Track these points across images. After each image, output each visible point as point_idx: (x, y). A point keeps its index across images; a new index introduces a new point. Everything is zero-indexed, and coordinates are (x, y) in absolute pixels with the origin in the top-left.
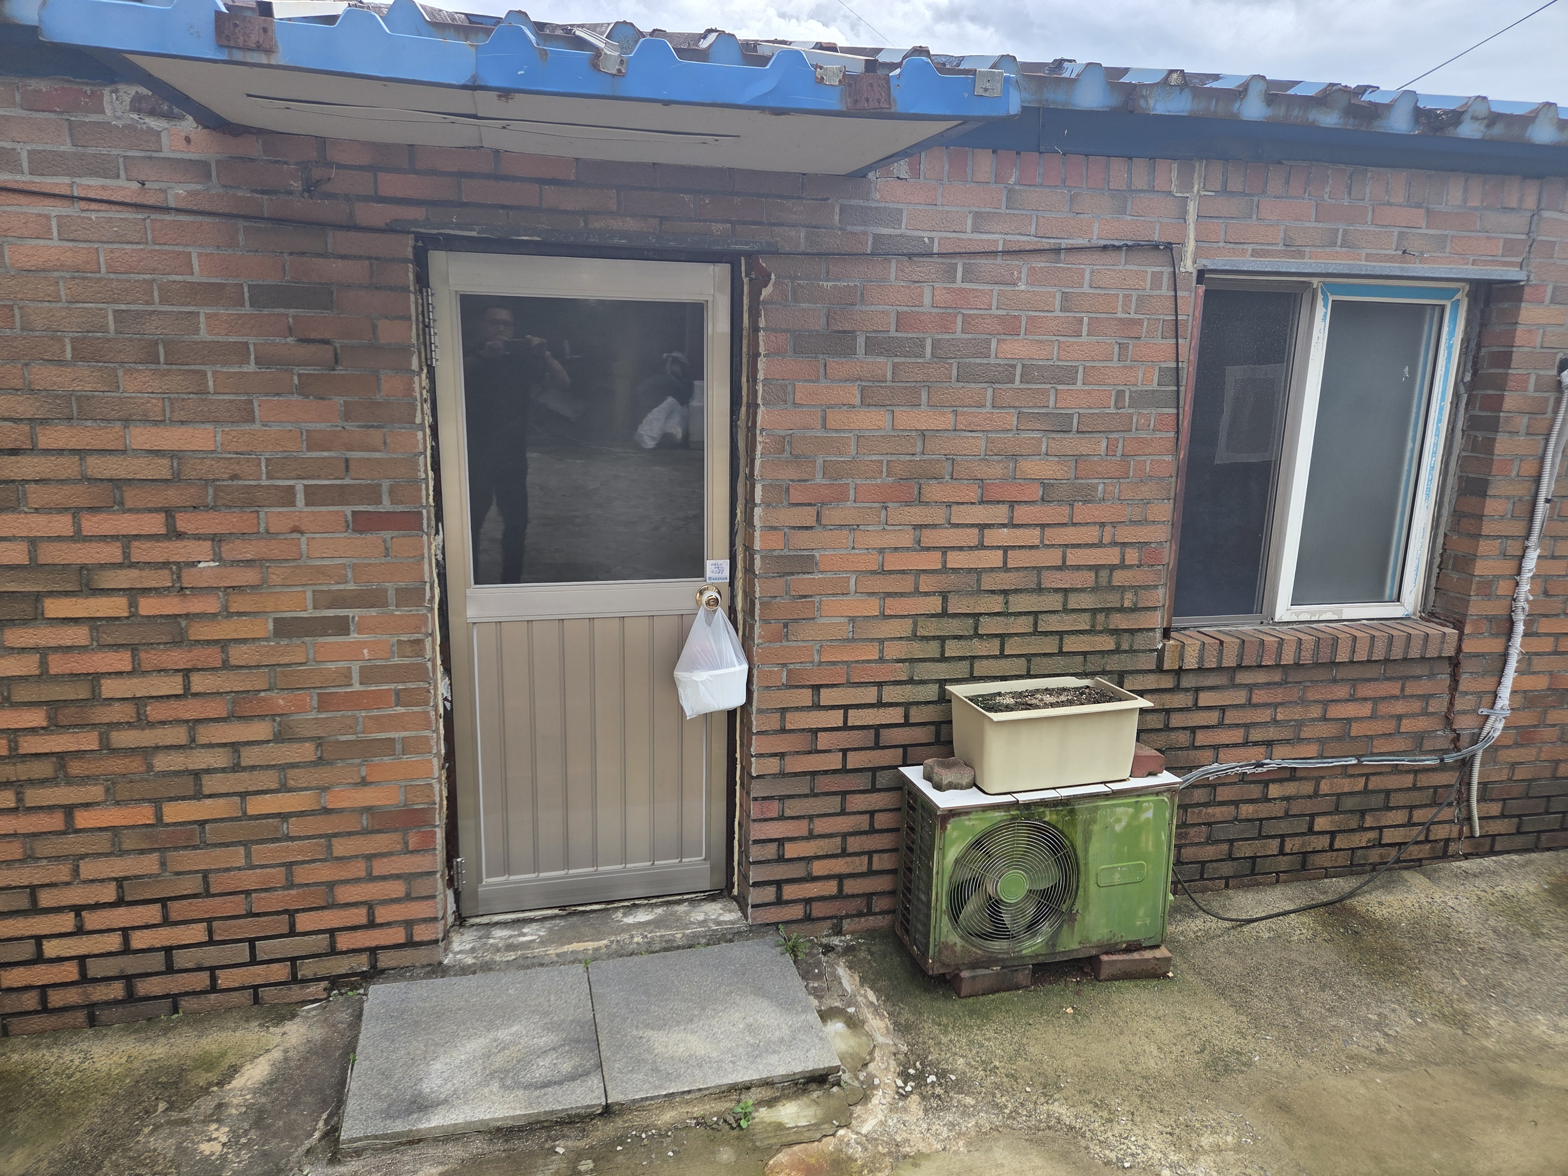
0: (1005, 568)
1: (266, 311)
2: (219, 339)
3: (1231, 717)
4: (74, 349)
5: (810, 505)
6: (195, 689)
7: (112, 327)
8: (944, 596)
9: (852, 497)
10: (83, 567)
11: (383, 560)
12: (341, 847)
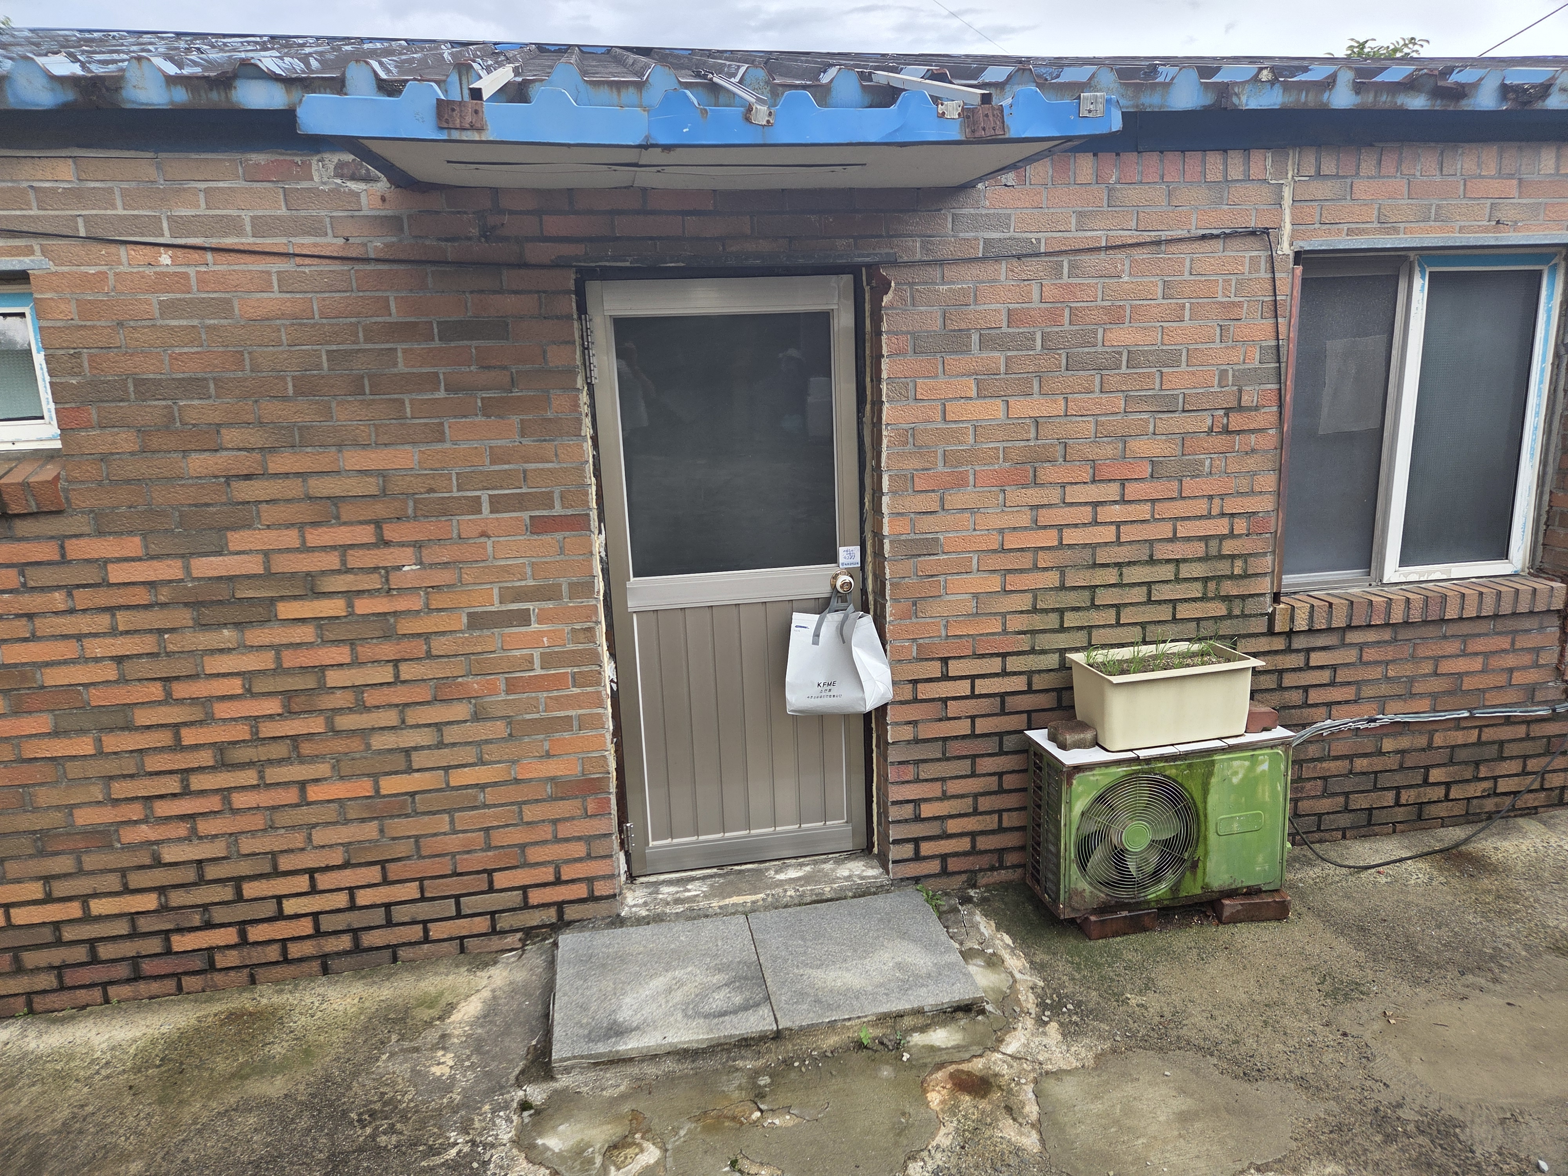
0: (1118, 542)
1: (453, 344)
2: (415, 370)
3: (1342, 675)
4: (295, 386)
5: (933, 491)
6: (403, 677)
7: (325, 365)
8: (1062, 570)
10: (308, 574)
11: (558, 558)
12: (530, 813)
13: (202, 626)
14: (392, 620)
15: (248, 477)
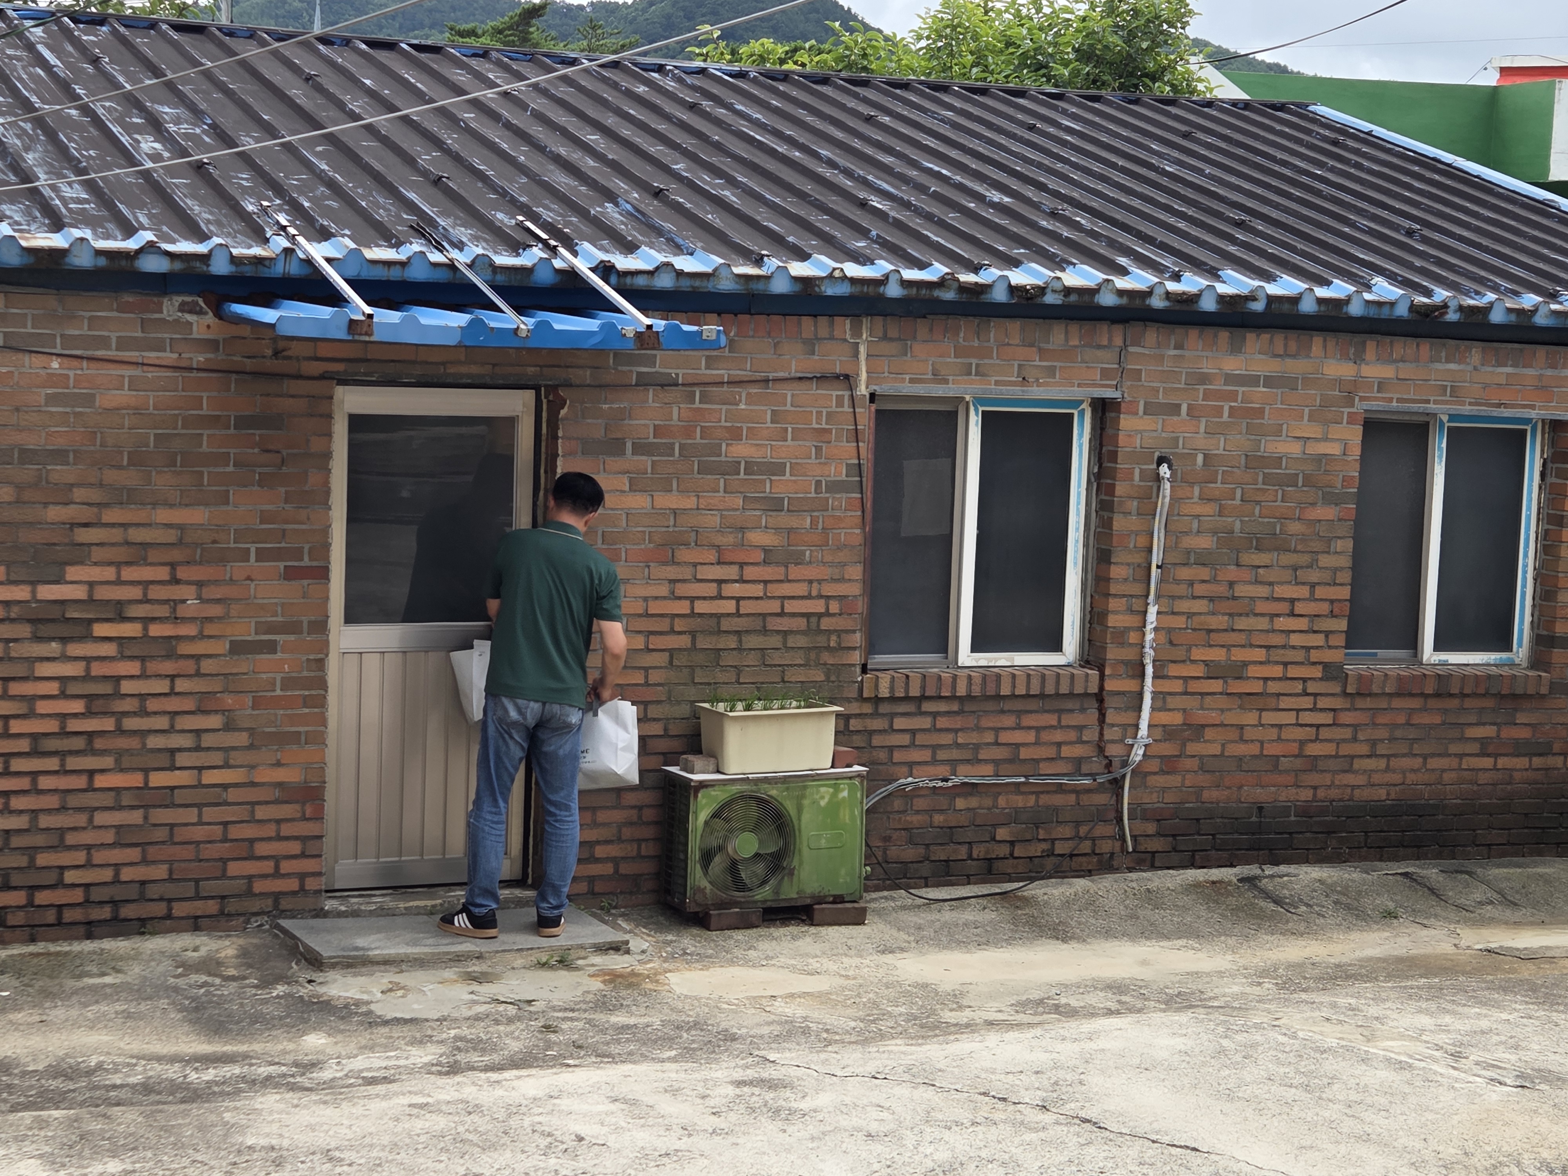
0: (738, 614)
1: (243, 432)
2: (214, 450)
3: (920, 739)
4: (129, 458)
6: (178, 689)
7: (152, 445)
8: (693, 634)
9: (623, 558)
10: (119, 602)
12: (261, 813)
13: (38, 638)
14: (174, 643)
15: (86, 525)
